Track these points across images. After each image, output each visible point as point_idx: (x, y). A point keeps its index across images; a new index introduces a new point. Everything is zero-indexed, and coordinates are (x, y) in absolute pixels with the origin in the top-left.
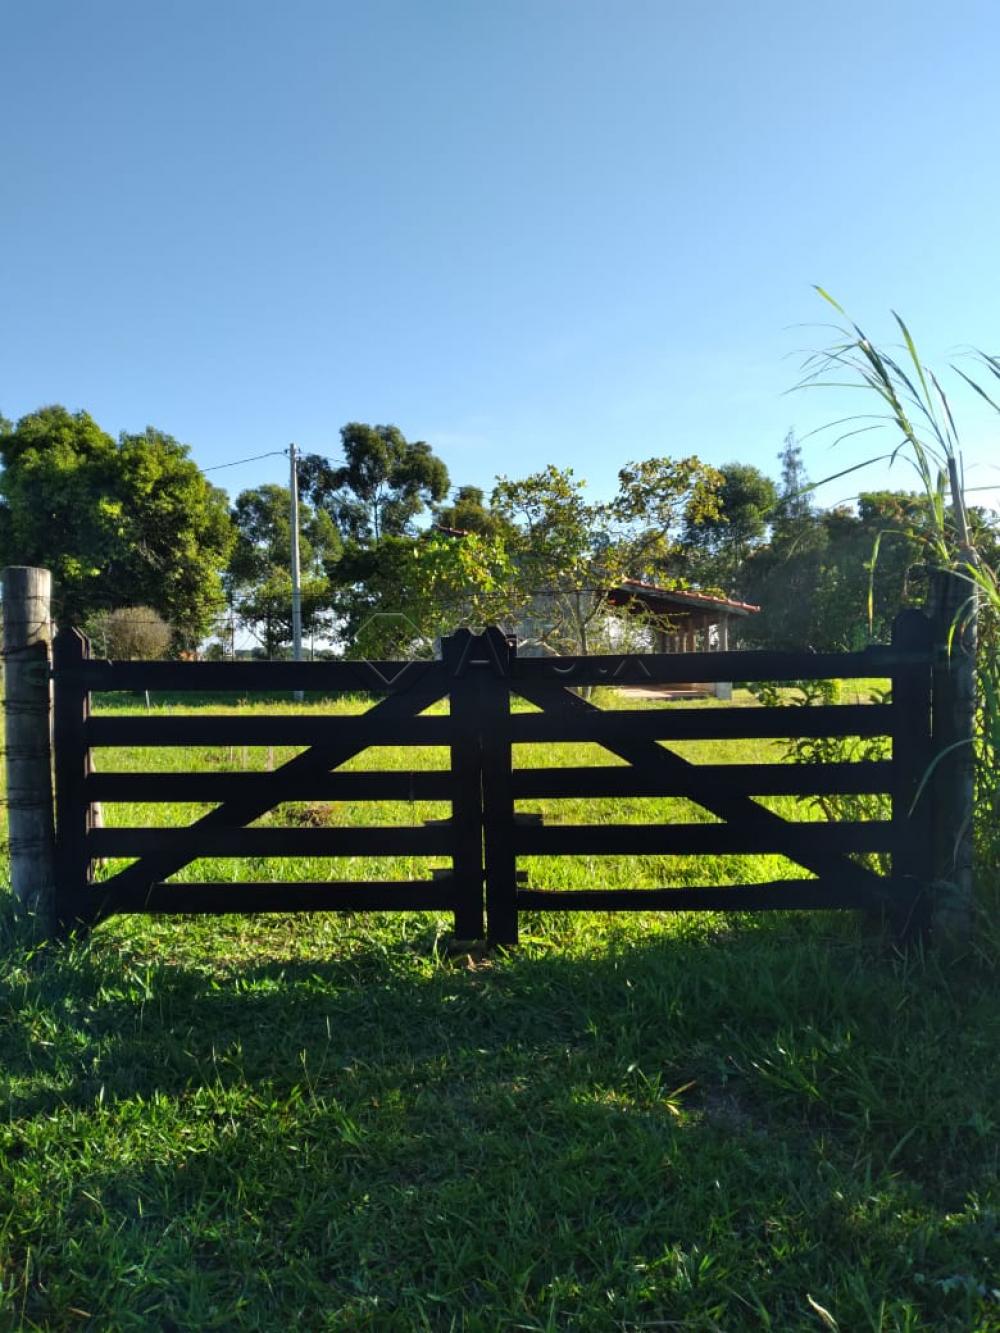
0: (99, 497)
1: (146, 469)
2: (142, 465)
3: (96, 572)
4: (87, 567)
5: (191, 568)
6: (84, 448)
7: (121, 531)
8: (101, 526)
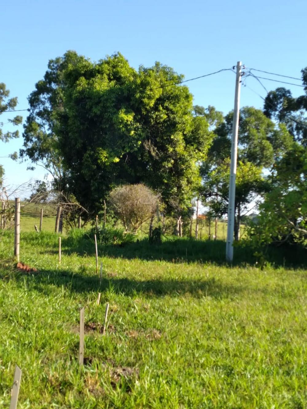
0: (119, 109)
1: (151, 90)
2: (148, 88)
3: (117, 160)
4: (111, 156)
5: (180, 160)
6: (116, 77)
7: (133, 132)
8: (120, 129)
